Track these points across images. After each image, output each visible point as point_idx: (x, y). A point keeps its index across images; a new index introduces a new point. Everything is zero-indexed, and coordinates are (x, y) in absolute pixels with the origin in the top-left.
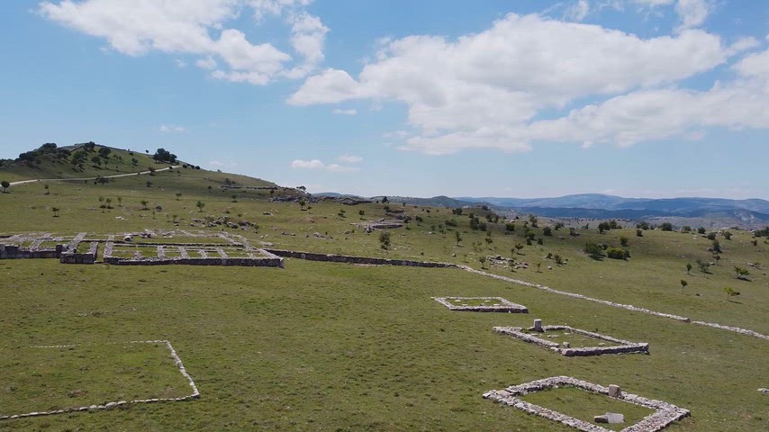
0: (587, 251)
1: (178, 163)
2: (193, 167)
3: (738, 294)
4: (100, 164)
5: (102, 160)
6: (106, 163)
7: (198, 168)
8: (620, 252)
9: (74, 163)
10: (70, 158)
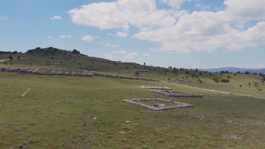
0: (213, 80)
1: (80, 54)
2: (85, 55)
3: (262, 90)
4: (54, 54)
5: (54, 52)
6: (56, 53)
7: (87, 56)
8: (225, 80)
9: (45, 53)
10: (44, 52)
